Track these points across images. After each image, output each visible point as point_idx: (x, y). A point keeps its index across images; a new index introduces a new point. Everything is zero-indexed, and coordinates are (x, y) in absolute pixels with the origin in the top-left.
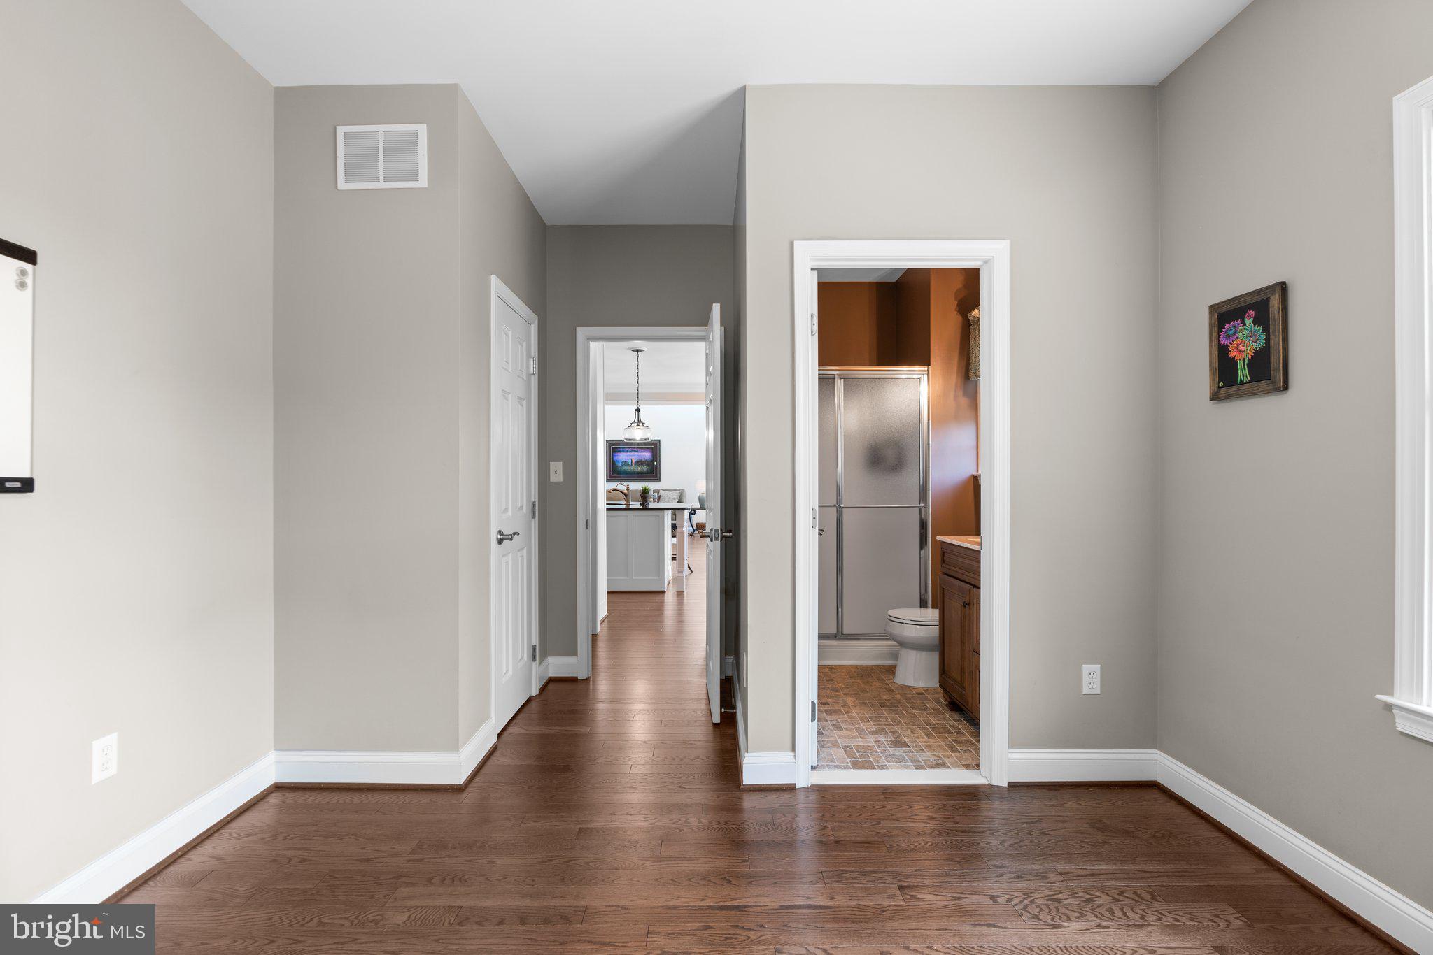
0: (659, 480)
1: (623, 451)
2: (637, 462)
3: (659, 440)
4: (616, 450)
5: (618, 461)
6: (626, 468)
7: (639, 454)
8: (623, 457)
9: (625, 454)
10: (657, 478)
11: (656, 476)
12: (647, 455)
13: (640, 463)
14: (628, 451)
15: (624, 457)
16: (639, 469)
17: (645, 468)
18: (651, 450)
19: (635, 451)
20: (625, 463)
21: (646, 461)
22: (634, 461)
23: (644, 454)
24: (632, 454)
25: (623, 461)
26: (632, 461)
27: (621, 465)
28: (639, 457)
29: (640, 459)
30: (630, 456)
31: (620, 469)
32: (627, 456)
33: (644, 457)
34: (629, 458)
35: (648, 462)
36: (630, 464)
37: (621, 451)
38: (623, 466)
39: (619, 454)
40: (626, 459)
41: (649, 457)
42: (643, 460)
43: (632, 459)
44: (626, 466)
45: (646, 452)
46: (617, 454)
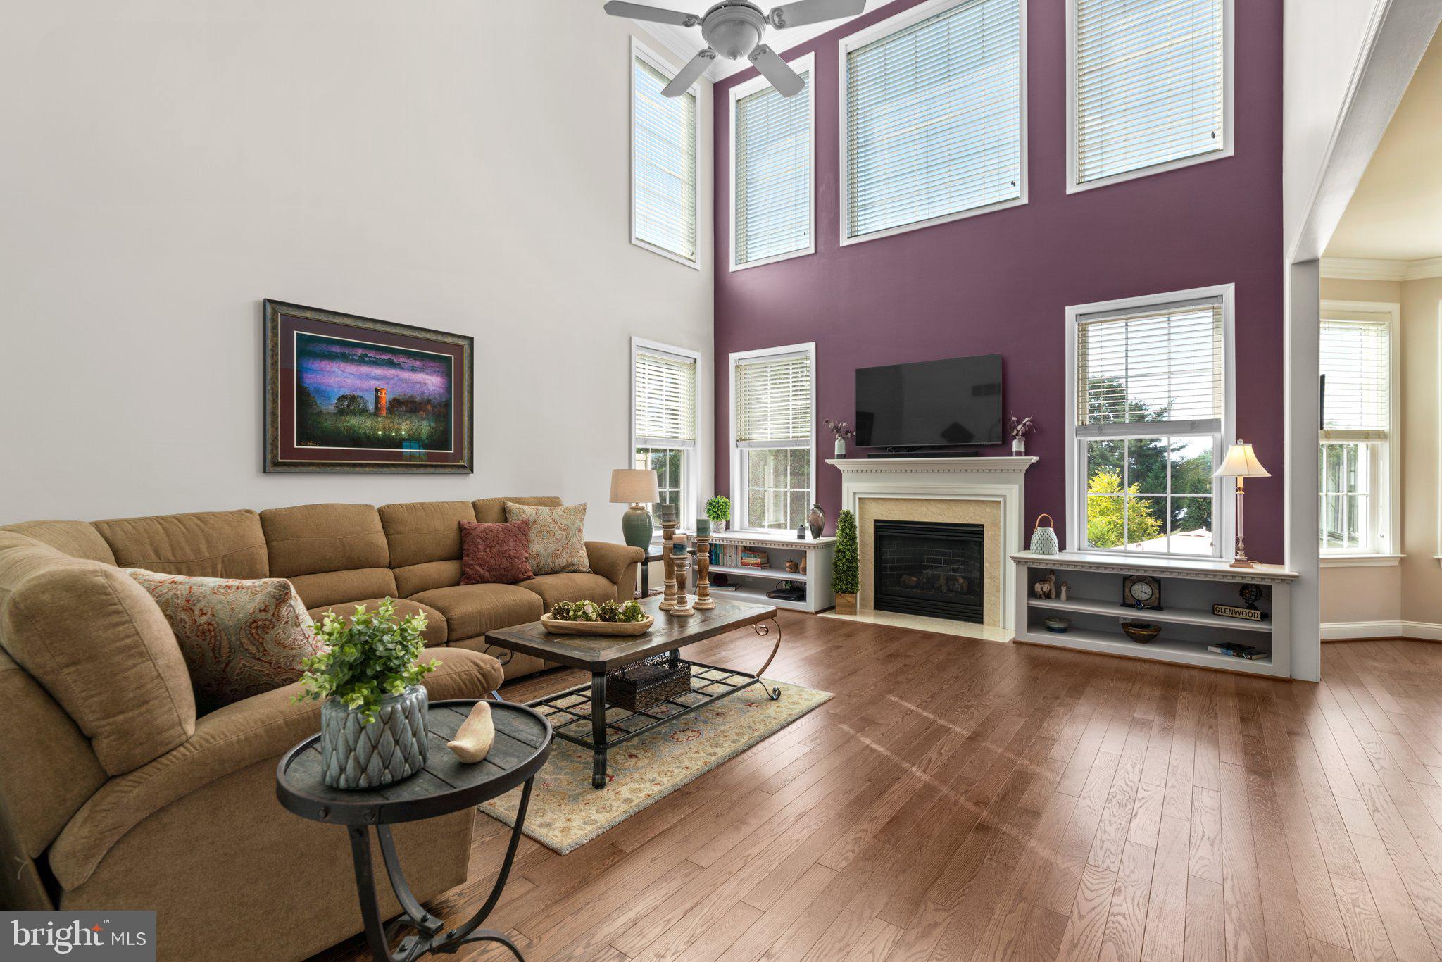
0: (468, 468)
1: (345, 358)
2: (396, 404)
3: (470, 340)
4: (311, 347)
5: (324, 394)
6: (354, 421)
7: (406, 375)
8: (341, 378)
9: (352, 369)
11: (459, 452)
12: (430, 382)
14: (362, 360)
15: (348, 380)
16: (400, 428)
17: (424, 427)
18: (442, 365)
19: (391, 364)
20: (350, 404)
21: (429, 401)
22: (386, 398)
23: (420, 377)
24: (378, 371)
25: (342, 393)
26: (377, 399)
27: (332, 409)
28: (404, 385)
29: (409, 393)
30: (369, 377)
31: (328, 424)
32: (360, 377)
33: (418, 387)
34: (365, 384)
35: (434, 407)
36: (371, 407)
37: (332, 357)
38: (342, 412)
39: (326, 365)
40: (357, 389)
41: (431, 388)
42: (418, 399)
43: (377, 391)
44: (354, 413)
45: (422, 370)
46: (316, 365)
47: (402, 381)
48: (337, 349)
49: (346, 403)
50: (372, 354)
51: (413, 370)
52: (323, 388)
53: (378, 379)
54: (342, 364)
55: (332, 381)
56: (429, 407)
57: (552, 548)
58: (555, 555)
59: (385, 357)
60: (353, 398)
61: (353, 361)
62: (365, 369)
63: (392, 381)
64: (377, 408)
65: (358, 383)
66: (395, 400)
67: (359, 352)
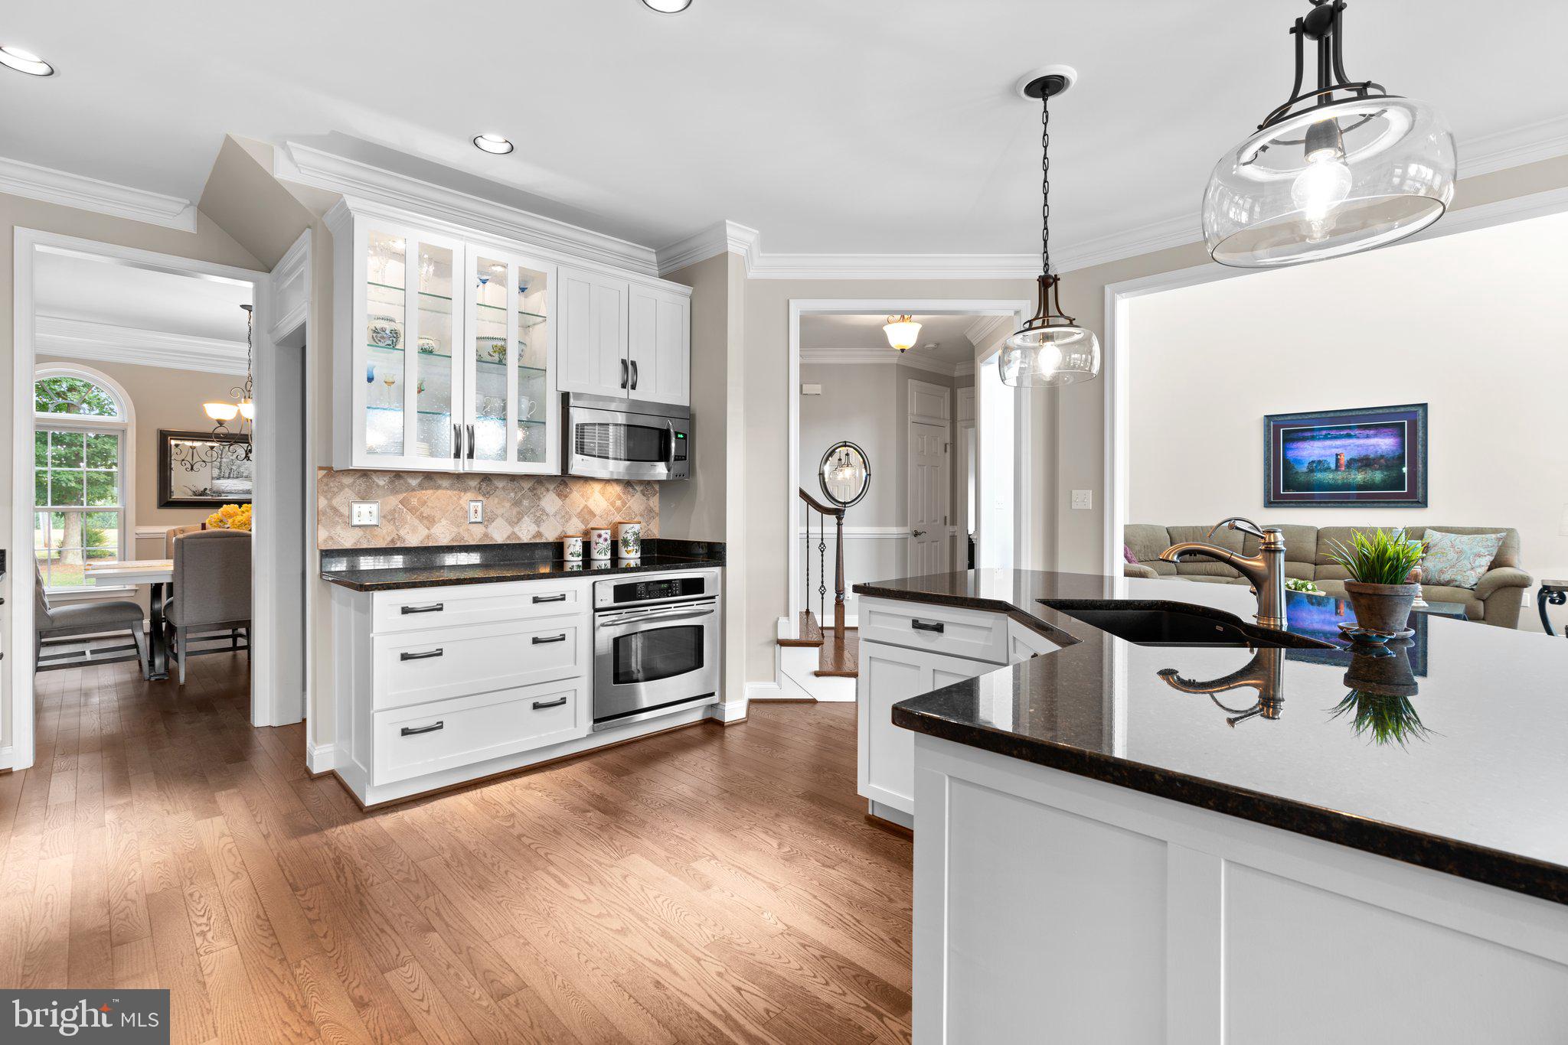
0: (1423, 503)
1: (1313, 438)
2: (1351, 463)
3: (1424, 406)
4: (1292, 436)
5: (1299, 462)
6: (1319, 476)
7: (1361, 442)
8: (1311, 451)
9: (1317, 444)
10: (1417, 498)
11: (1413, 492)
12: (1384, 444)
13: (1365, 462)
14: (1326, 438)
15: (1317, 452)
16: (1359, 477)
17: (1378, 476)
18: (1396, 431)
19: (1349, 436)
20: (1317, 465)
21: (1382, 457)
22: (1344, 459)
23: (1375, 438)
24: (1338, 442)
25: (1311, 460)
26: (1337, 460)
27: (1305, 469)
28: (1360, 449)
29: (1363, 453)
30: (1331, 447)
31: (1302, 479)
32: (1324, 448)
33: (1372, 447)
34: (1328, 452)
35: (1387, 460)
36: (1333, 466)
37: (1305, 439)
38: (1311, 471)
39: (1300, 445)
40: (1322, 456)
41: (1384, 447)
42: (1372, 456)
43: (1337, 455)
44: (1321, 471)
45: (1375, 436)
46: (1295, 445)
47: (1358, 446)
48: (1309, 434)
49: (1315, 465)
50: (1333, 433)
51: (1368, 437)
52: (1299, 458)
53: (1338, 448)
54: (1312, 443)
55: (1305, 453)
56: (1382, 461)
57: (1439, 566)
58: (1442, 571)
59: (1344, 432)
60: (1320, 462)
61: (1319, 439)
62: (1328, 443)
63: (1349, 448)
64: (1337, 466)
65: (1323, 452)
66: (1351, 459)
67: (1324, 433)
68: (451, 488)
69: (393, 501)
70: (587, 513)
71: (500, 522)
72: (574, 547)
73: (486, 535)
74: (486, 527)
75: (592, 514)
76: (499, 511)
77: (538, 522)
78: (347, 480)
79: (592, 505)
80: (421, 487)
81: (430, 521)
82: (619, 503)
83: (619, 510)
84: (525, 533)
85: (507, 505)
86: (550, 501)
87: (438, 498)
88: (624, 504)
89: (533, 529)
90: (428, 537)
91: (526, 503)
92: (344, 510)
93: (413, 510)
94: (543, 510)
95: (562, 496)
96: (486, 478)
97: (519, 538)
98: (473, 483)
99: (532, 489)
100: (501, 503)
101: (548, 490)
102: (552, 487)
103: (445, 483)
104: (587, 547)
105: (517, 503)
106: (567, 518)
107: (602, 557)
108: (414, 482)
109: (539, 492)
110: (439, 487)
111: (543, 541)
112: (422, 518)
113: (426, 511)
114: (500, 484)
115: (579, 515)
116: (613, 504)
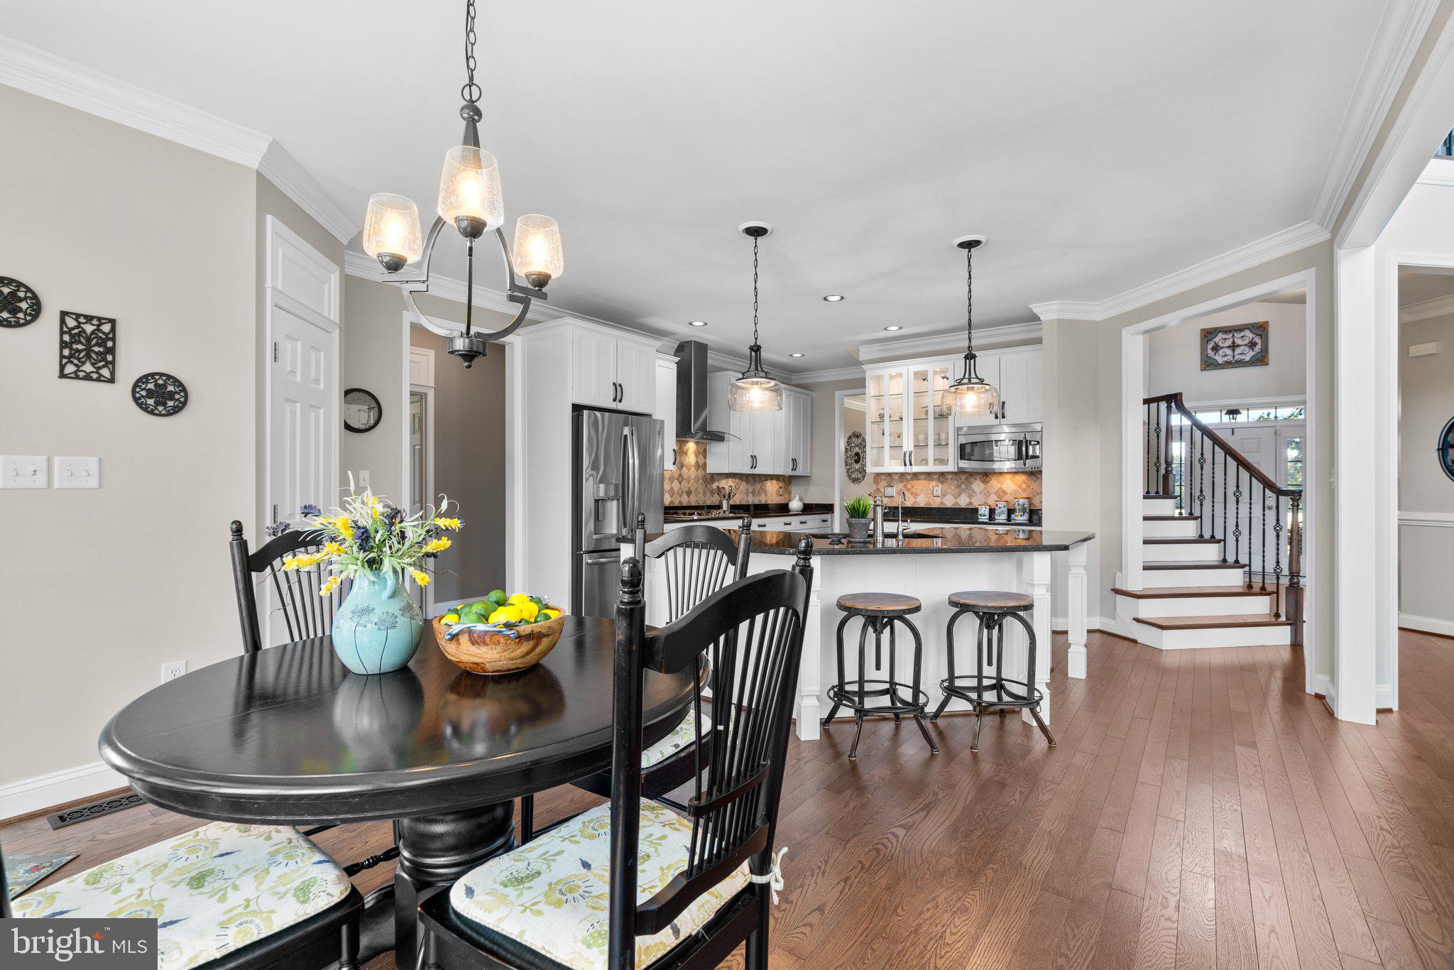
68: (925, 479)
69: (900, 486)
70: (1001, 493)
71: (949, 496)
72: (984, 511)
73: (942, 503)
74: (942, 499)
75: (1005, 493)
76: (949, 491)
77: (970, 496)
78: (883, 477)
79: (1004, 487)
80: (912, 479)
81: (916, 495)
82: (1024, 486)
83: (1024, 490)
84: (963, 502)
85: (953, 488)
86: (977, 486)
87: (920, 485)
88: (1029, 486)
89: (967, 500)
90: (915, 503)
91: (963, 486)
92: (882, 491)
93: (909, 490)
94: (973, 490)
95: (985, 482)
96: (942, 474)
97: (959, 505)
98: (936, 477)
99: (967, 479)
100: (950, 487)
101: (976, 479)
102: (978, 477)
103: (923, 477)
104: (992, 511)
105: (958, 486)
106: (988, 494)
107: (1002, 517)
108: (909, 477)
109: (970, 480)
110: (919, 479)
111: (973, 507)
112: (912, 494)
113: (914, 491)
114: (949, 477)
115: (996, 493)
116: (1020, 487)
